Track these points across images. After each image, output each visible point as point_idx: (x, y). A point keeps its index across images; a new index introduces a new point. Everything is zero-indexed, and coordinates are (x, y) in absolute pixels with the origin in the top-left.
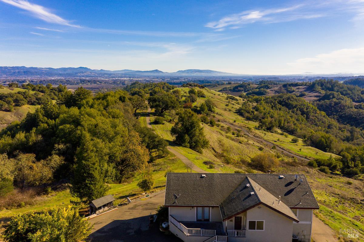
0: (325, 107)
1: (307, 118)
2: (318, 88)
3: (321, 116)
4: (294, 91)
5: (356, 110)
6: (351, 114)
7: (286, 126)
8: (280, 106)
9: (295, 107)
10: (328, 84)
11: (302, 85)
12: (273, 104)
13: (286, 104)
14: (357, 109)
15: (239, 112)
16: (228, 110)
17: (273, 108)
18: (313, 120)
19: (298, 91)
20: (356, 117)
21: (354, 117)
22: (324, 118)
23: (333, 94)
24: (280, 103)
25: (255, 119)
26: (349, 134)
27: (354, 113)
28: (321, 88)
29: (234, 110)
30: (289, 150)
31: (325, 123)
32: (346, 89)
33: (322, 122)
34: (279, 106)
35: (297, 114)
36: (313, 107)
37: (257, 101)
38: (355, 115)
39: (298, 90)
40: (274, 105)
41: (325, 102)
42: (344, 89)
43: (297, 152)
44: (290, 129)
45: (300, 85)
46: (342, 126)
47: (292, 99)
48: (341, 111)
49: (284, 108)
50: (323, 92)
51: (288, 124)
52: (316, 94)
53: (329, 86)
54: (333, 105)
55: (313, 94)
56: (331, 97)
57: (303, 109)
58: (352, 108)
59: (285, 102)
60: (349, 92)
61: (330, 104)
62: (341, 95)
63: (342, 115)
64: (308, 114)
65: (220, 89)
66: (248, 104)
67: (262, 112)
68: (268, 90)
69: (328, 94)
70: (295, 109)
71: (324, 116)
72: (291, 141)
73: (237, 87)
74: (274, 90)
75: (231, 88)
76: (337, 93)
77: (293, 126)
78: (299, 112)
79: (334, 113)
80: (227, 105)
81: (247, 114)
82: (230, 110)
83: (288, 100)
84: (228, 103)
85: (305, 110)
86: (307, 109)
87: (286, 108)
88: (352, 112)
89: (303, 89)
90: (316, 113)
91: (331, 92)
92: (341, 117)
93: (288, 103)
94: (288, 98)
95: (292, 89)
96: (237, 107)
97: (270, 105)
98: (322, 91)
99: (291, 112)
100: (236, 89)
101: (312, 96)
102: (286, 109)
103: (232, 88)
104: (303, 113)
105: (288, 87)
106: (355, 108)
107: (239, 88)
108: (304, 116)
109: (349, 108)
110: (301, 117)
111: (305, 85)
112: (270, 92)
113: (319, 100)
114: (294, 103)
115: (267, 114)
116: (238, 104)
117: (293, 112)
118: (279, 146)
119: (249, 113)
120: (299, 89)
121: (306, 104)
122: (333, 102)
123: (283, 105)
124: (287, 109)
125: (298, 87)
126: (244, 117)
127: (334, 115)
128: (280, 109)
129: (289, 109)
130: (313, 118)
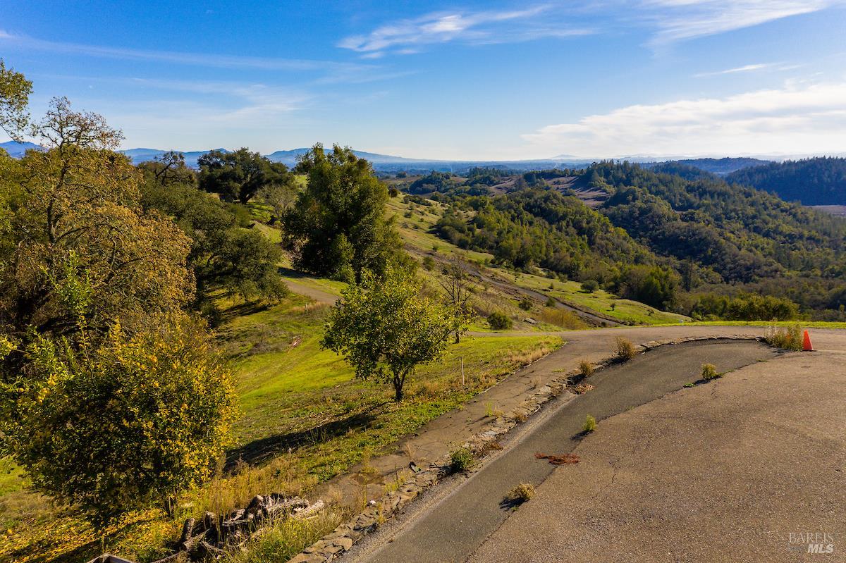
0: (621, 219)
1: (591, 243)
2: (600, 180)
3: (618, 237)
4: (548, 188)
5: (685, 224)
6: (676, 234)
7: (552, 260)
8: (530, 216)
9: (563, 218)
10: (620, 171)
11: (564, 176)
12: (513, 212)
13: (543, 212)
14: (687, 221)
15: (439, 231)
16: (412, 227)
17: (516, 221)
18: (602, 247)
19: (558, 188)
20: (687, 239)
21: (681, 239)
22: (625, 243)
23: (633, 193)
24: (529, 208)
25: (480, 244)
27: (683, 230)
28: (605, 180)
29: (426, 227)
30: (587, 308)
31: (629, 254)
32: (656, 182)
33: (623, 252)
34: (527, 216)
35: (567, 234)
36: (600, 218)
37: (476, 206)
38: (684, 236)
39: (556, 186)
40: (516, 215)
41: (619, 209)
42: (651, 183)
43: (606, 313)
44: (563, 267)
45: (560, 176)
46: (663, 259)
47: (554, 201)
48: (653, 227)
49: (538, 221)
50: (612, 190)
51: (557, 254)
52: (596, 194)
53: (620, 174)
54: (637, 214)
55: (591, 193)
56: (630, 197)
57: (579, 222)
58: (675, 219)
59: (539, 207)
60: (662, 188)
61: (631, 213)
62: (649, 195)
63: (658, 235)
64: (592, 234)
66: (455, 213)
67: (495, 228)
68: (492, 188)
69: (624, 191)
70: (564, 223)
71: (625, 239)
72: (580, 290)
73: (419, 184)
74: (506, 188)
75: (405, 185)
76: (640, 189)
77: (569, 259)
78: (572, 230)
79: (641, 233)
80: (408, 215)
81: (458, 235)
82: (416, 227)
83: (545, 202)
84: (409, 211)
85: (584, 225)
86: (588, 223)
87: (544, 220)
88: (678, 228)
89: (568, 183)
90: (607, 231)
91: (629, 187)
92: (655, 240)
93: (545, 210)
94: (547, 199)
95: (543, 184)
96: (434, 219)
97: (506, 213)
98: (608, 186)
99: (554, 230)
100: (418, 188)
101: (589, 199)
102: (544, 223)
103: (408, 187)
104: (581, 232)
105: (536, 181)
106: (683, 220)
107: (425, 186)
108: (583, 239)
109: (669, 220)
110: (578, 241)
111: (572, 175)
112: (496, 191)
113: (606, 206)
114: (561, 209)
115: (505, 232)
116: (433, 212)
117: (560, 229)
118: (561, 300)
119: (462, 231)
120: (558, 183)
121: (586, 212)
122: (637, 209)
123: (536, 215)
124: (547, 223)
125: (556, 180)
126: (451, 242)
127: (641, 236)
128: (531, 223)
129: (551, 223)
130: (603, 242)
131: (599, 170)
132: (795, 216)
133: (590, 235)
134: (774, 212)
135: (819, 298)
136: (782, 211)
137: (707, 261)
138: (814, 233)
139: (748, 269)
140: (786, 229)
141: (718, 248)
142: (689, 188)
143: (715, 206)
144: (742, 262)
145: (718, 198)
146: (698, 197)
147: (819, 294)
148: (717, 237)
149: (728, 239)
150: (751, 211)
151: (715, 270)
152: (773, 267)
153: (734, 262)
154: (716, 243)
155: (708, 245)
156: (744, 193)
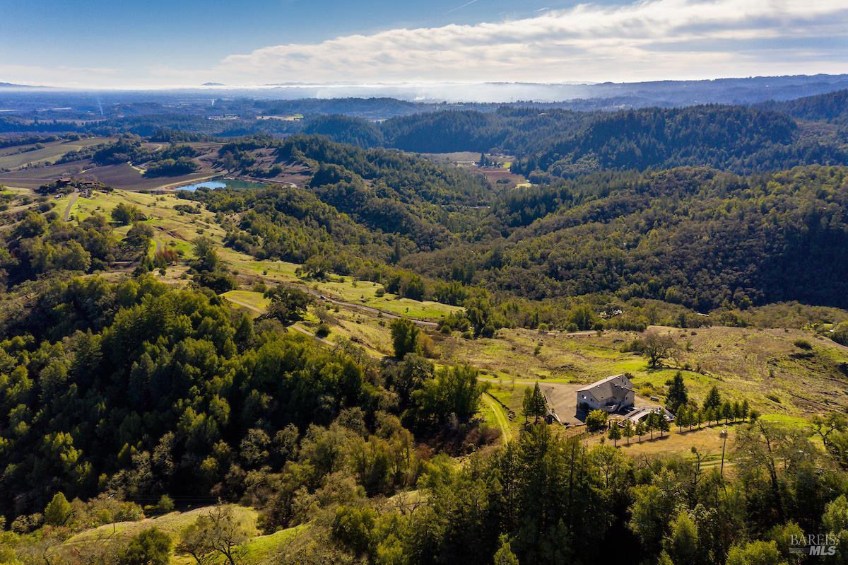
1: (329, 231)
2: (300, 154)
3: (345, 222)
4: (253, 162)
5: (382, 201)
6: (378, 209)
8: (284, 216)
9: (307, 211)
11: (263, 147)
12: (270, 214)
13: (291, 210)
14: (382, 197)
15: (233, 244)
17: (276, 222)
18: (337, 233)
19: (263, 161)
20: (386, 215)
21: (382, 214)
22: (350, 226)
23: (334, 169)
24: (280, 208)
26: (392, 250)
27: (381, 206)
28: (304, 153)
29: (220, 241)
31: (355, 236)
32: (345, 154)
33: (352, 235)
34: (282, 216)
35: (314, 228)
38: (384, 211)
39: (261, 158)
40: (273, 216)
41: (329, 188)
46: (374, 234)
47: (296, 199)
48: (359, 204)
50: (314, 165)
53: (315, 147)
54: (344, 193)
55: (296, 167)
56: (334, 176)
57: (318, 215)
58: (373, 196)
59: (286, 206)
60: (351, 160)
61: (340, 192)
62: (346, 171)
63: (364, 210)
65: (59, 157)
68: (196, 160)
69: (326, 169)
70: (308, 218)
71: (349, 222)
72: (376, 295)
74: (210, 160)
75: (86, 152)
76: (339, 167)
78: (315, 223)
79: (351, 209)
81: (250, 247)
83: (289, 200)
85: (322, 217)
86: (324, 213)
87: (295, 219)
88: (377, 204)
89: (271, 155)
90: (337, 218)
91: (328, 164)
92: (362, 214)
93: (292, 208)
95: (248, 157)
96: (219, 231)
98: (307, 160)
100: (109, 158)
101: (295, 173)
103: (92, 154)
104: (321, 223)
106: (379, 197)
108: (324, 229)
109: (369, 197)
110: (321, 231)
112: (202, 164)
113: (315, 183)
116: (209, 221)
117: (307, 224)
120: (260, 155)
122: (343, 189)
123: (287, 214)
126: (249, 254)
128: (287, 222)
129: (299, 219)
130: (337, 228)
131: (296, 143)
132: (445, 179)
133: (328, 225)
134: (432, 178)
135: (479, 261)
136: (437, 176)
137: (404, 231)
138: (459, 194)
139: (431, 236)
140: (443, 192)
141: (409, 221)
142: (370, 158)
143: (392, 174)
144: (426, 231)
145: (393, 167)
146: (378, 166)
147: (479, 259)
148: (406, 212)
149: (412, 212)
150: (417, 178)
151: (411, 239)
152: (445, 234)
153: (421, 231)
154: (406, 216)
155: (401, 218)
156: (410, 161)
